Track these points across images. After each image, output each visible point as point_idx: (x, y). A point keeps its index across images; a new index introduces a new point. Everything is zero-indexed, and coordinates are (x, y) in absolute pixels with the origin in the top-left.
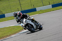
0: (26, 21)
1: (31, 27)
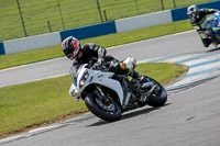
0: (86, 73)
1: (103, 101)
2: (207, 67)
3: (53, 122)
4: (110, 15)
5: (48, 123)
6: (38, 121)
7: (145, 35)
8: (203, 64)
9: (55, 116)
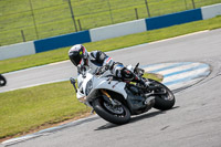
2: (182, 76)
3: (27, 133)
4: (85, 25)
5: (21, 133)
6: (11, 131)
7: (120, 45)
8: (177, 73)
9: (29, 127)
